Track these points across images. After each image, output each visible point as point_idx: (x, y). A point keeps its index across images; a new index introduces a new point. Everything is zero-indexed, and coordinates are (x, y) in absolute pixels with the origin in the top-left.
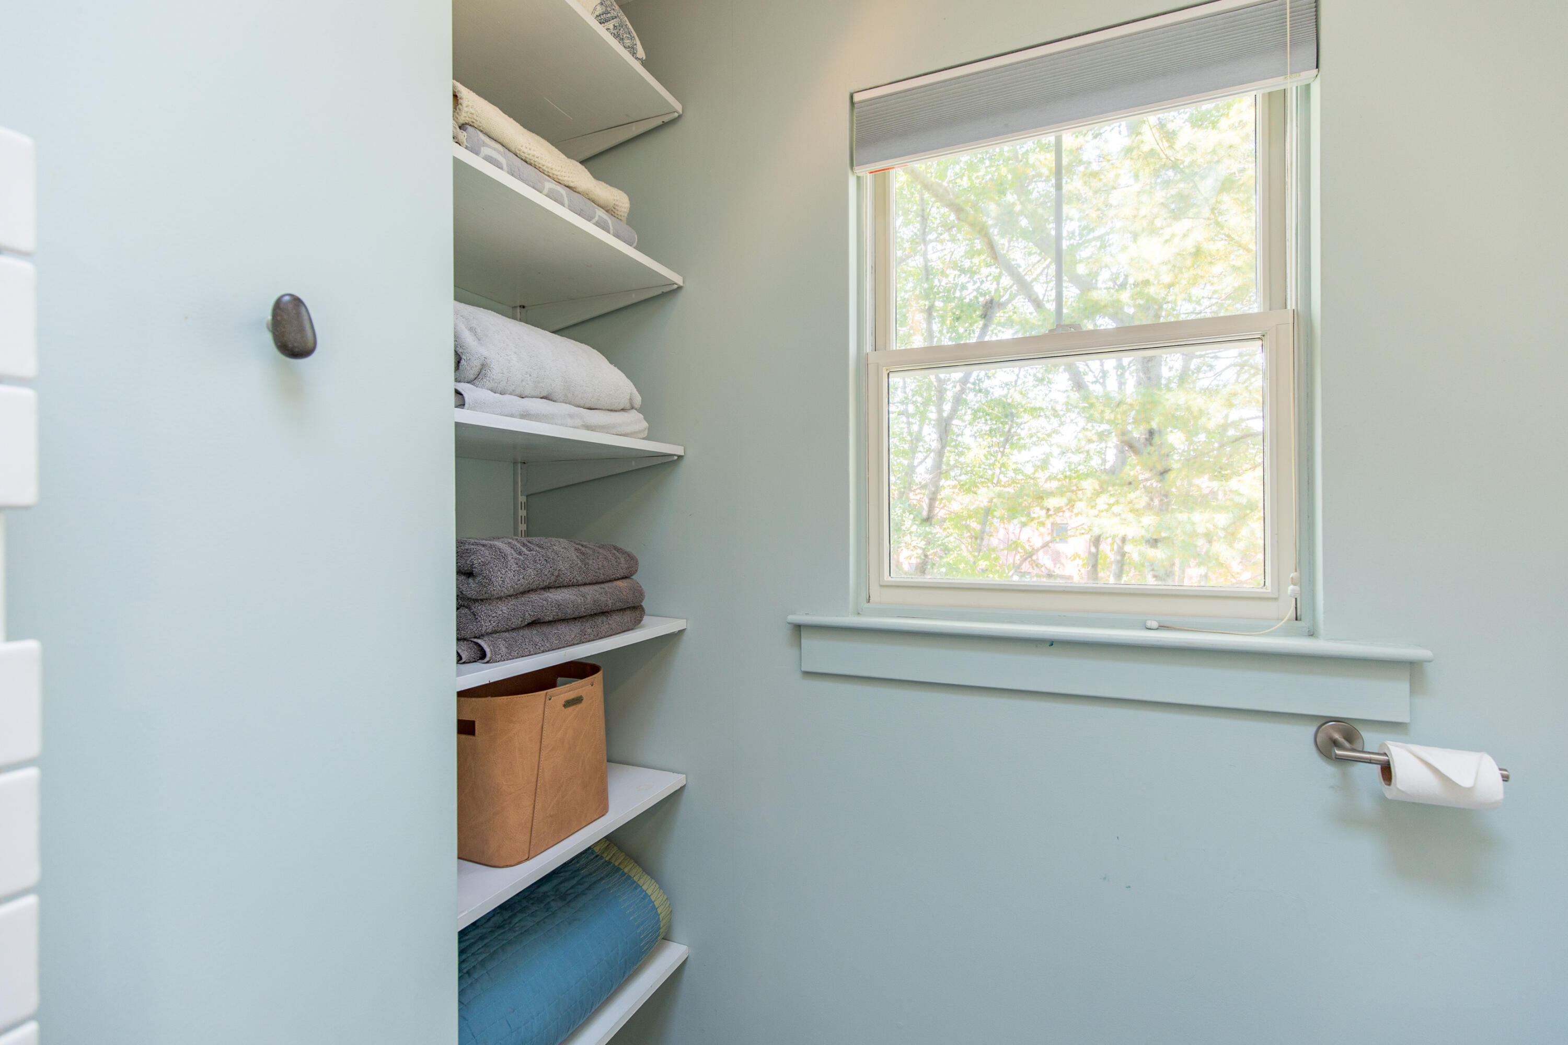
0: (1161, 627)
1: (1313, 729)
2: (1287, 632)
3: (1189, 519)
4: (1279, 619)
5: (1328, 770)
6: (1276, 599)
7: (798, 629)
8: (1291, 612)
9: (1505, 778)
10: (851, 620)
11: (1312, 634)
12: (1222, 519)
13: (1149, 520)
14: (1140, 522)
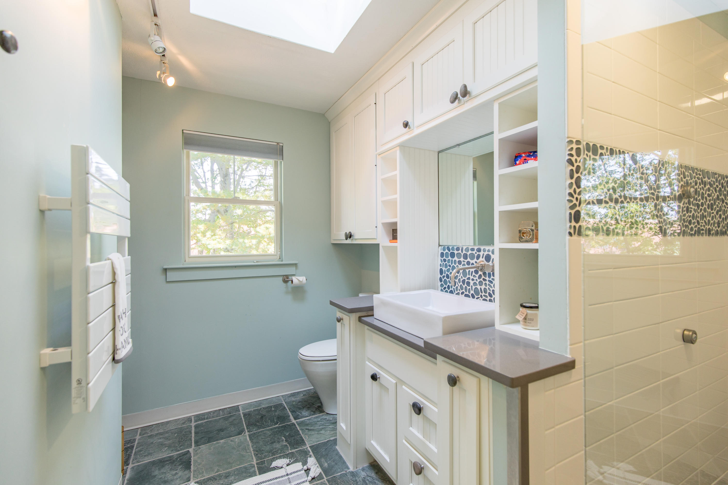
0: (257, 262)
1: (282, 278)
2: (279, 261)
3: (244, 241)
4: (277, 259)
5: (284, 284)
6: (276, 255)
7: (166, 270)
8: (279, 258)
9: (306, 280)
10: (181, 266)
11: (282, 261)
12: (254, 241)
13: (228, 242)
14: (226, 242)
